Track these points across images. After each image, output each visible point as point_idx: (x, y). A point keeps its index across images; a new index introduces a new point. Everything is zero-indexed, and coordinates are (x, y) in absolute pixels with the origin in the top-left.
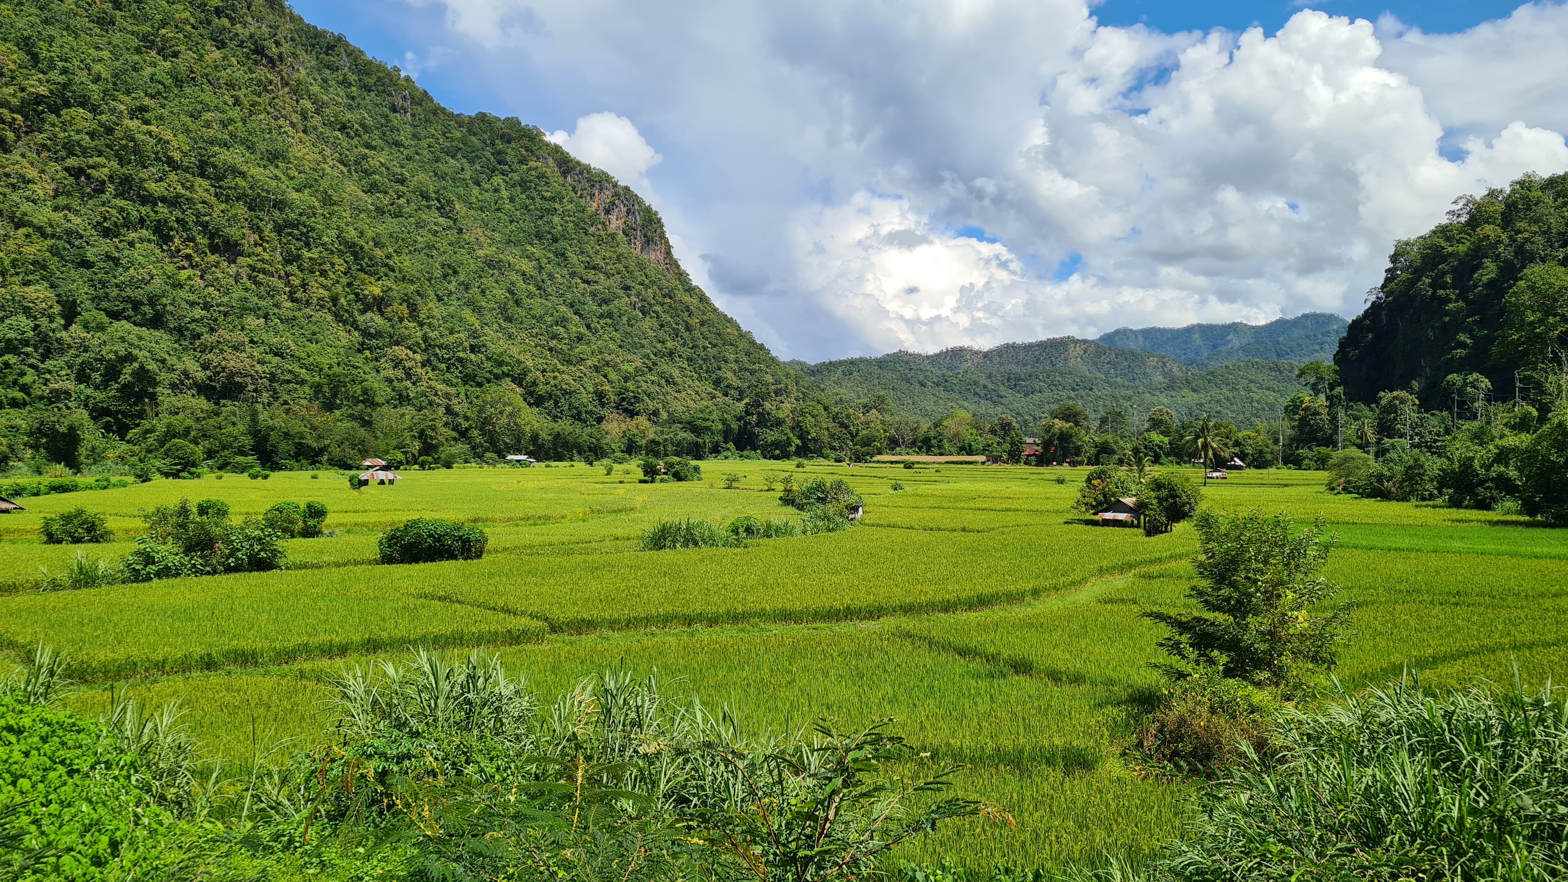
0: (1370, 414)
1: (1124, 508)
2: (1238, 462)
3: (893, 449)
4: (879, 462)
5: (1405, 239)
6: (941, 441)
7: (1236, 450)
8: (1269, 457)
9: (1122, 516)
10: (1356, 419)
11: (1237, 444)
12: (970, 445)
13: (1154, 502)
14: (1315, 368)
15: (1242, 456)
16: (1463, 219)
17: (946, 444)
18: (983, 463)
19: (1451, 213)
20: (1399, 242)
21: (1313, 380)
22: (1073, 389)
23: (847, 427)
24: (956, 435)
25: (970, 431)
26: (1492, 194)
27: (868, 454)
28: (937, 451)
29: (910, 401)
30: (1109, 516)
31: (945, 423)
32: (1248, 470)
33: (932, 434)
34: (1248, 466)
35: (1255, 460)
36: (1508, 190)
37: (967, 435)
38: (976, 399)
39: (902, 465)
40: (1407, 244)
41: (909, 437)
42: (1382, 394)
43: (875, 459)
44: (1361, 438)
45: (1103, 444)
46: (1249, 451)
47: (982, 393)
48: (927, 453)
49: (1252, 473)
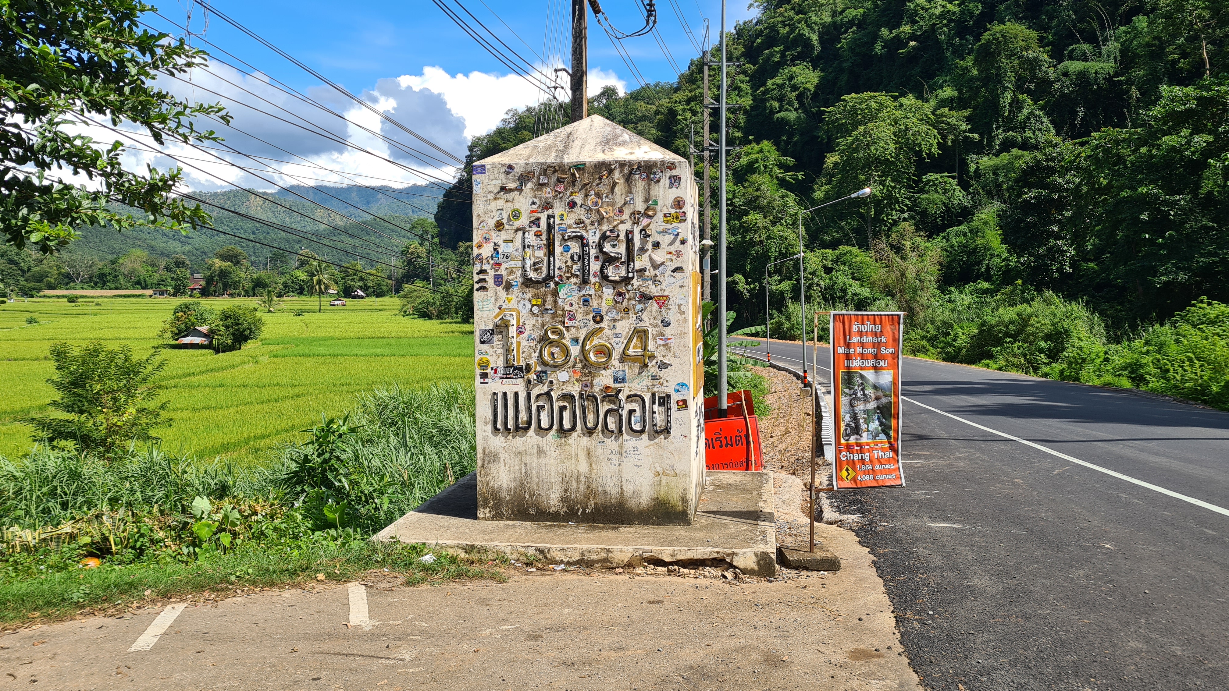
0: (453, 257)
1: (200, 334)
2: (360, 293)
3: (67, 284)
4: (44, 296)
5: (478, 135)
6: (116, 277)
7: (361, 283)
8: (385, 288)
9: (197, 340)
10: (445, 260)
11: (362, 279)
12: (145, 281)
13: (222, 328)
14: (421, 223)
15: (365, 288)
16: (512, 125)
17: (121, 278)
18: (151, 296)
19: (504, 120)
20: (474, 137)
21: (420, 232)
22: (253, 233)
23: (17, 264)
24: (133, 272)
25: (146, 268)
26: (529, 110)
27: (34, 289)
28: (113, 286)
29: (97, 240)
30: (187, 340)
31: (121, 261)
32: (367, 299)
33: (108, 270)
34: (368, 296)
35: (374, 292)
36: (537, 108)
37: (143, 272)
38: (165, 239)
39: (66, 300)
40: (479, 139)
41: (85, 273)
42: (461, 243)
43: (42, 294)
44: (447, 274)
45: (258, 279)
46: (371, 284)
47: (171, 234)
48: (103, 288)
49: (373, 301)
